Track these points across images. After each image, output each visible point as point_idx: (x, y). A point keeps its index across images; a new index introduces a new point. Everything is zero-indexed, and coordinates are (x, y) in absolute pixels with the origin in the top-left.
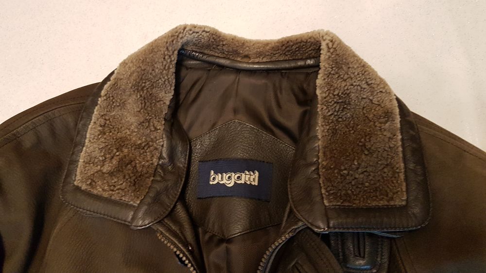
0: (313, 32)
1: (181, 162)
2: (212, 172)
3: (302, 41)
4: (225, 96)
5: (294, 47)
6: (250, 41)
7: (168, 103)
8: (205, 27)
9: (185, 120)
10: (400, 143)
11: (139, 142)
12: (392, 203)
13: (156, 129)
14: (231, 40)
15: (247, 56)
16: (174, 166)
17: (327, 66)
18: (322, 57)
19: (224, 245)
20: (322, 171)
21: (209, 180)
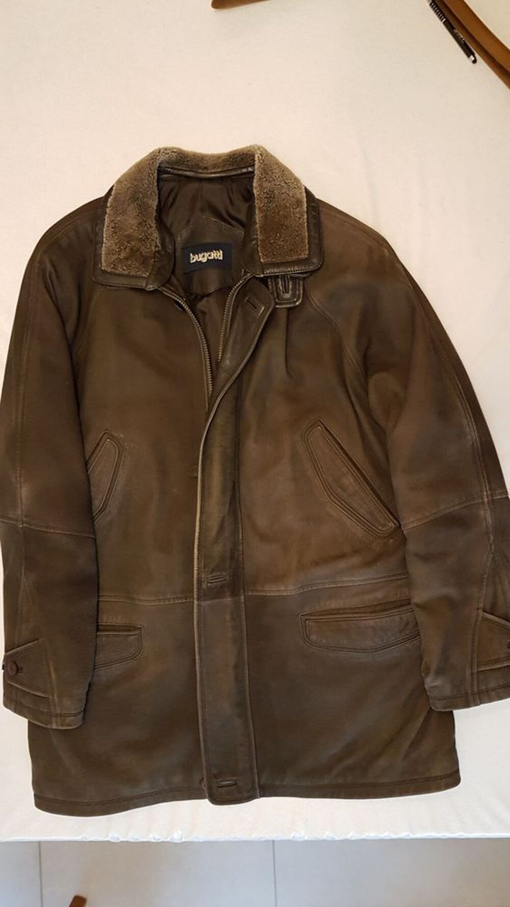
0: (250, 146)
1: (170, 248)
2: (191, 255)
3: (243, 154)
4: (194, 200)
5: (238, 159)
6: (207, 156)
7: (155, 208)
8: (174, 148)
9: (168, 220)
10: (305, 221)
11: (141, 236)
12: (300, 257)
13: (151, 227)
14: (193, 157)
15: (205, 168)
16: (166, 251)
17: (258, 173)
18: (256, 167)
19: (205, 299)
20: (259, 243)
21: (189, 260)
